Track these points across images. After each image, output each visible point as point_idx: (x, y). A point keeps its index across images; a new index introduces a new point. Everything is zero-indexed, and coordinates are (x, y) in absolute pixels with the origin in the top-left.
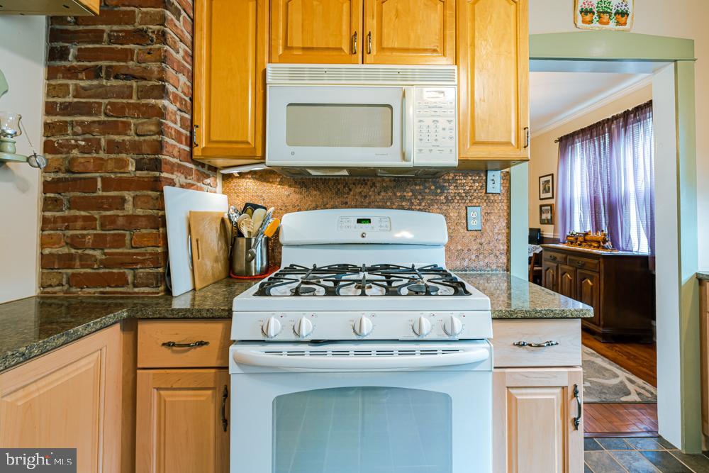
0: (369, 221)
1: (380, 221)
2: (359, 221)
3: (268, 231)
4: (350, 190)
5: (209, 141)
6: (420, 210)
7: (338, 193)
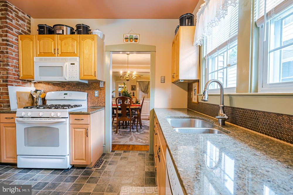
0: (67, 94)
1: (70, 94)
2: (65, 94)
3: (42, 96)
4: (65, 86)
5: (23, 75)
6: (83, 92)
7: (62, 87)
